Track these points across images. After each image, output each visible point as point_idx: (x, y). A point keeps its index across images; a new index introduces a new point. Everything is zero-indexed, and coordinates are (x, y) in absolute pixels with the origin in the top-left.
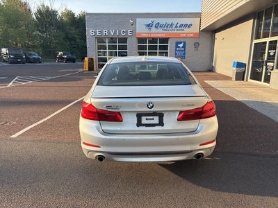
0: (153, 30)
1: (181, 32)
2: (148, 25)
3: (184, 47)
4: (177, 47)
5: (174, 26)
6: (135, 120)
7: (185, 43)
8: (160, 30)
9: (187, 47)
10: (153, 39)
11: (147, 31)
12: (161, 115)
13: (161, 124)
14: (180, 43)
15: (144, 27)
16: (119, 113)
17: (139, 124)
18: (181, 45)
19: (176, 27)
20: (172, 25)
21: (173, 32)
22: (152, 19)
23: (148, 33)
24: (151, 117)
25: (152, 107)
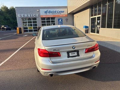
0: (48, 14)
1: (60, 14)
2: (46, 12)
3: (62, 21)
4: (59, 21)
5: (57, 12)
6: (66, 54)
7: (62, 19)
8: (51, 14)
9: (63, 21)
10: (48, 18)
11: (45, 14)
12: (78, 51)
13: (78, 55)
14: (60, 19)
15: (44, 13)
16: (59, 52)
17: (69, 57)
18: (60, 20)
19: (58, 12)
20: (56, 12)
21: (56, 14)
22: (47, 9)
23: (46, 16)
24: (74, 53)
25: (75, 48)
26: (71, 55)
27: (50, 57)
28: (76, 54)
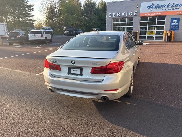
6: (67, 70)
12: (81, 69)
13: (81, 74)
16: (59, 66)
17: (69, 73)
24: (76, 70)
25: (74, 63)
26: (72, 71)
27: (50, 68)
28: (78, 72)
